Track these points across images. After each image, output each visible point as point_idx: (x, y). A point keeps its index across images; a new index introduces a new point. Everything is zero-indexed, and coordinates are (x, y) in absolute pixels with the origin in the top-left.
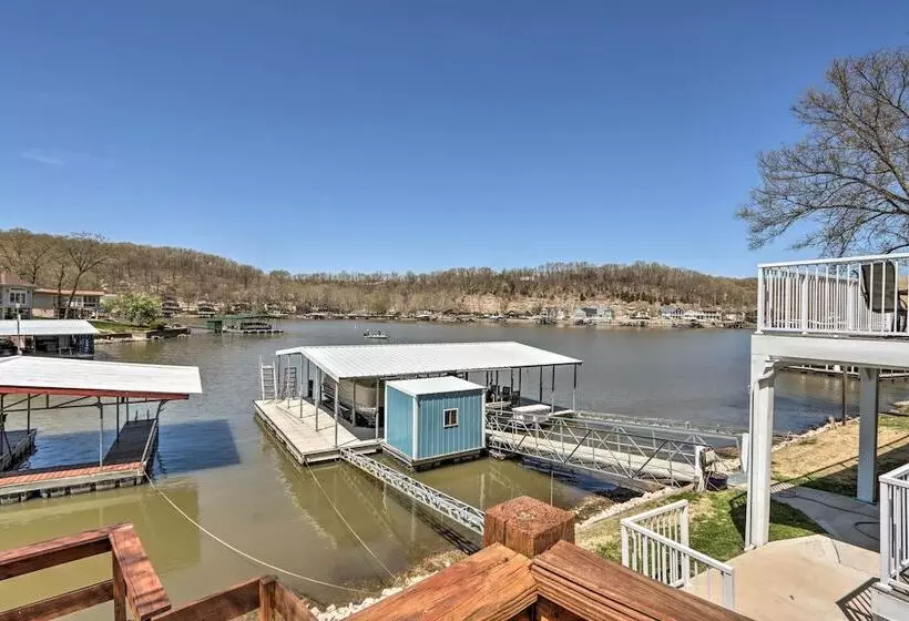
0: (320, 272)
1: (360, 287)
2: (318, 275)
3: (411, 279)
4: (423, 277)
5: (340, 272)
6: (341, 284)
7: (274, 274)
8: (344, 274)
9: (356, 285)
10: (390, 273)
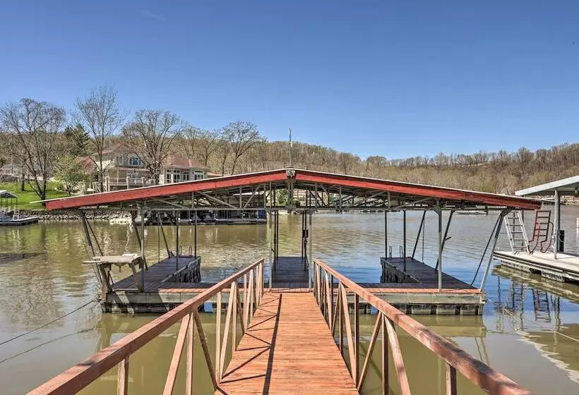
0: (414, 156)
1: (461, 169)
2: (412, 159)
3: (525, 157)
4: (543, 154)
5: (438, 154)
6: (439, 168)
7: (370, 159)
8: (441, 157)
9: (455, 167)
10: (497, 152)
